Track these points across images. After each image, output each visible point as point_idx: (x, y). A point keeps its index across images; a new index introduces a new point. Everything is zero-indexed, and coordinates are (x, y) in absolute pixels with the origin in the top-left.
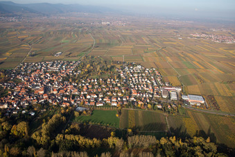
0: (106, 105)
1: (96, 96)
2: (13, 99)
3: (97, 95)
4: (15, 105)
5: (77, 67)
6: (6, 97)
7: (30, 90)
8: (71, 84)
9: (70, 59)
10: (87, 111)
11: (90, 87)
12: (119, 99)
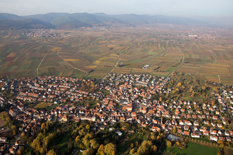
0: (203, 137)
1: (190, 124)
2: (101, 113)
3: (192, 123)
4: (102, 120)
5: (167, 85)
6: (95, 109)
7: (117, 104)
8: (161, 103)
9: (158, 74)
10: (180, 142)
11: (183, 111)
12: (220, 133)
